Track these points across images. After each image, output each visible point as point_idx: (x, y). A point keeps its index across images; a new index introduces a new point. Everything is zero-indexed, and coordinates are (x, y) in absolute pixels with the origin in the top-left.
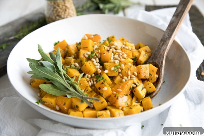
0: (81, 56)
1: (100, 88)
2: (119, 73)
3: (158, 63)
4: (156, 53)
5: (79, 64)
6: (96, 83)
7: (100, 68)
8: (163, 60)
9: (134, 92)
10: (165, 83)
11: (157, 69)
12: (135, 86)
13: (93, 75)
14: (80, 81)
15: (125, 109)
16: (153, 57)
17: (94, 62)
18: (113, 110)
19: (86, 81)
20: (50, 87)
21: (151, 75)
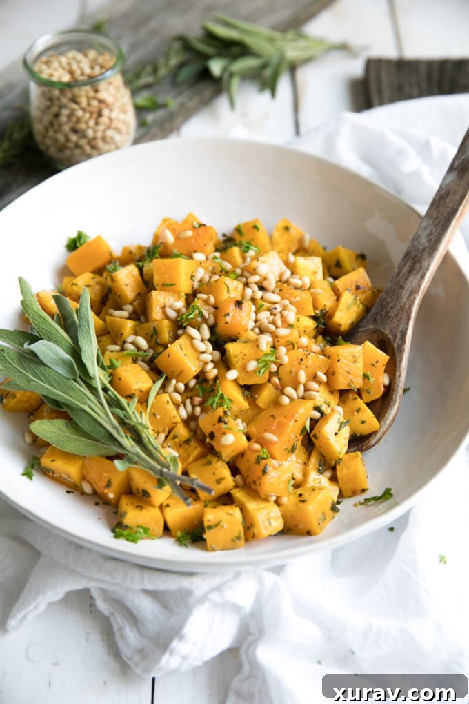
0: (156, 314)
1: (212, 436)
2: (271, 374)
3: (390, 336)
4: (388, 299)
5: (148, 342)
6: (203, 411)
7: (212, 361)
8: (407, 329)
9: (313, 439)
10: (409, 392)
11: (388, 358)
12: (317, 415)
13: (193, 383)
14: (152, 406)
15: (285, 500)
16: (377, 314)
17: (194, 341)
18: (252, 506)
19: (171, 406)
20: (64, 429)
21: (369, 379)
